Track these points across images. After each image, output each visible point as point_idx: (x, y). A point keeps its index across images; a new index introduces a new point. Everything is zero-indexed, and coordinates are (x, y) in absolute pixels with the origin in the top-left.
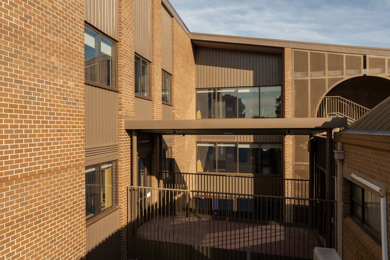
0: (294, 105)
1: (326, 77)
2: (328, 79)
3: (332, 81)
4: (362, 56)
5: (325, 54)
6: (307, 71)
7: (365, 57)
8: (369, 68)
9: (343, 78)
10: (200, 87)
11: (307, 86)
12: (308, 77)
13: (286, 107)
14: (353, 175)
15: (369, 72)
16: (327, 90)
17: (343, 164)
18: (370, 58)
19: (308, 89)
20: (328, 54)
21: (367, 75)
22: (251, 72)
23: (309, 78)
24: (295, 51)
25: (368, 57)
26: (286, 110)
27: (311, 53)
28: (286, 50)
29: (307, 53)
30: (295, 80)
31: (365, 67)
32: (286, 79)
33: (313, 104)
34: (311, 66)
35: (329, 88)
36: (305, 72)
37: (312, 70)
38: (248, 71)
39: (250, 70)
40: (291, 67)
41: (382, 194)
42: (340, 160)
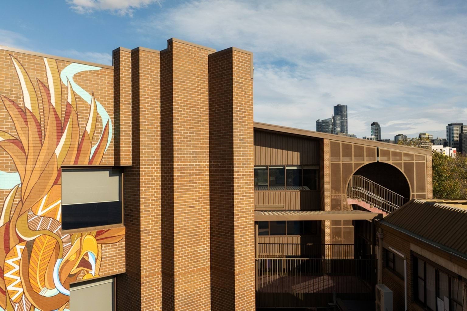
0: (330, 182)
1: (353, 162)
2: (354, 163)
3: (357, 165)
4: (376, 148)
5: (352, 145)
6: (340, 157)
7: (378, 149)
8: (381, 156)
9: (364, 163)
10: (257, 164)
11: (340, 169)
12: (340, 161)
13: (325, 184)
14: (390, 248)
15: (381, 159)
16: (354, 172)
17: (382, 240)
18: (381, 150)
19: (340, 170)
20: (354, 145)
21: (380, 162)
22: (299, 153)
23: (341, 163)
24: (331, 142)
25: (380, 148)
26: (325, 186)
27: (342, 144)
28: (325, 141)
29: (339, 143)
30: (331, 164)
31: (378, 156)
32: (325, 163)
33: (344, 182)
34: (342, 153)
35: (355, 170)
36: (338, 158)
37: (343, 156)
38: (296, 153)
39: (297, 152)
40: (328, 154)
41: (405, 258)
42: (381, 238)
